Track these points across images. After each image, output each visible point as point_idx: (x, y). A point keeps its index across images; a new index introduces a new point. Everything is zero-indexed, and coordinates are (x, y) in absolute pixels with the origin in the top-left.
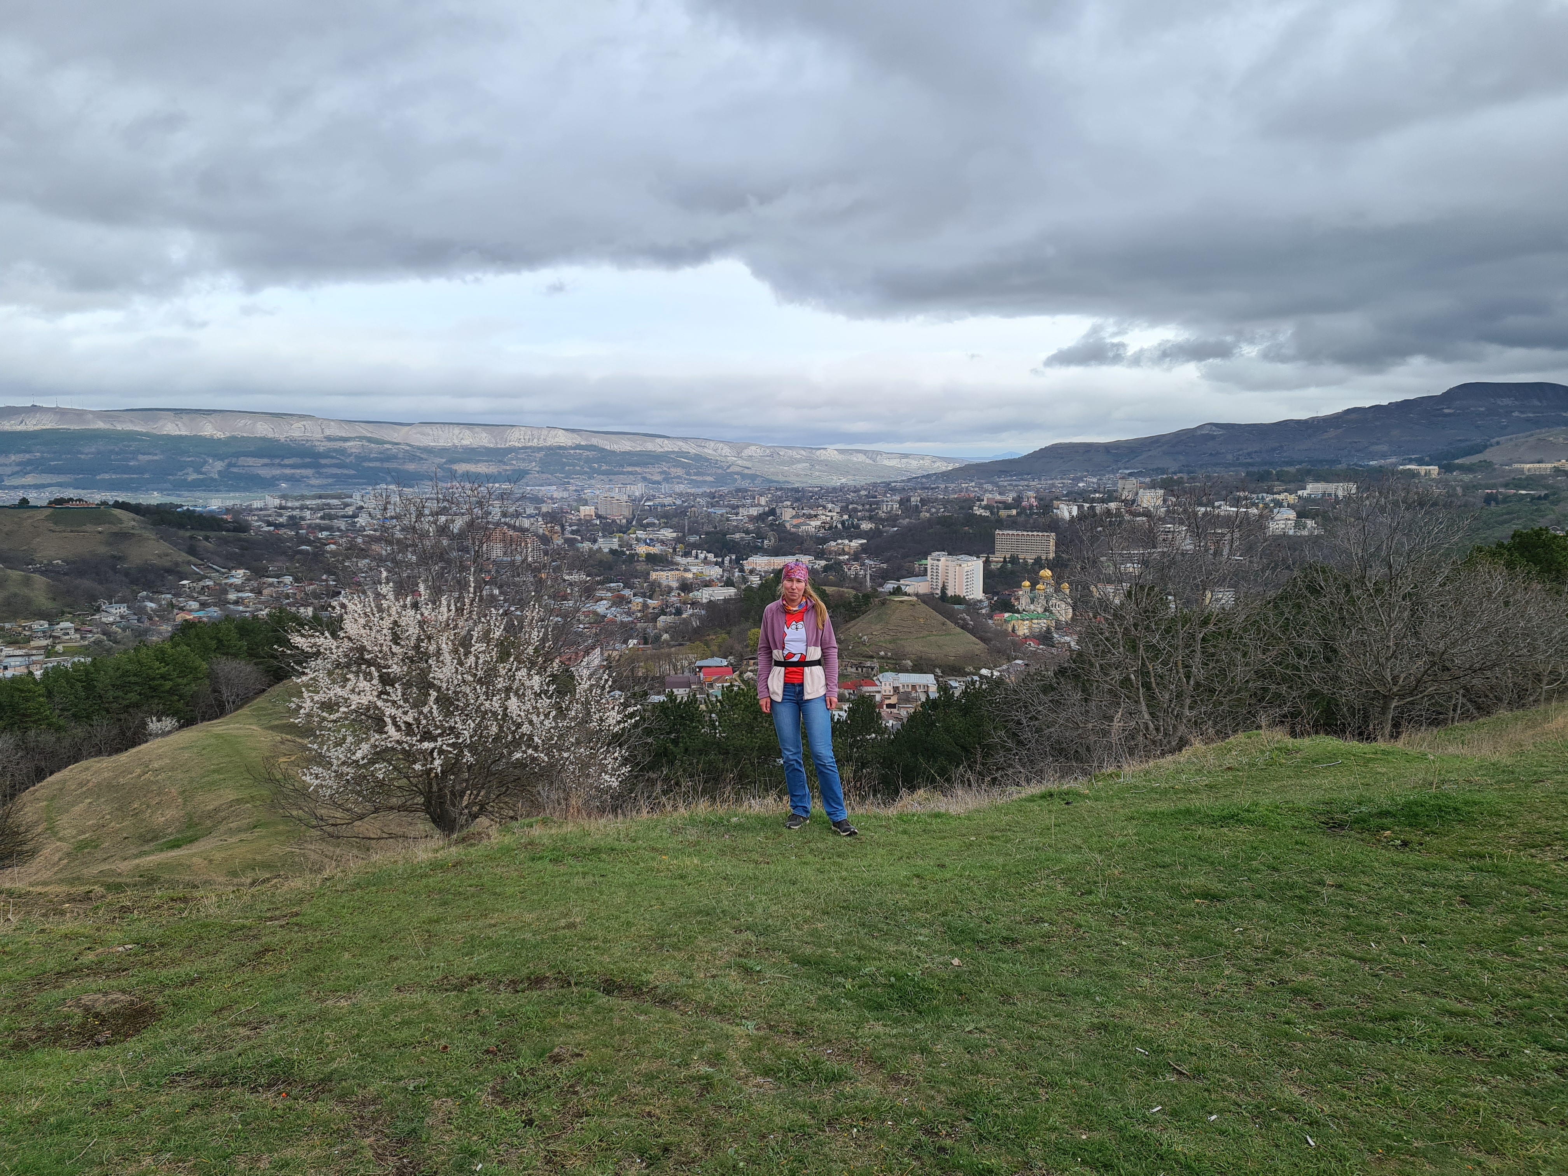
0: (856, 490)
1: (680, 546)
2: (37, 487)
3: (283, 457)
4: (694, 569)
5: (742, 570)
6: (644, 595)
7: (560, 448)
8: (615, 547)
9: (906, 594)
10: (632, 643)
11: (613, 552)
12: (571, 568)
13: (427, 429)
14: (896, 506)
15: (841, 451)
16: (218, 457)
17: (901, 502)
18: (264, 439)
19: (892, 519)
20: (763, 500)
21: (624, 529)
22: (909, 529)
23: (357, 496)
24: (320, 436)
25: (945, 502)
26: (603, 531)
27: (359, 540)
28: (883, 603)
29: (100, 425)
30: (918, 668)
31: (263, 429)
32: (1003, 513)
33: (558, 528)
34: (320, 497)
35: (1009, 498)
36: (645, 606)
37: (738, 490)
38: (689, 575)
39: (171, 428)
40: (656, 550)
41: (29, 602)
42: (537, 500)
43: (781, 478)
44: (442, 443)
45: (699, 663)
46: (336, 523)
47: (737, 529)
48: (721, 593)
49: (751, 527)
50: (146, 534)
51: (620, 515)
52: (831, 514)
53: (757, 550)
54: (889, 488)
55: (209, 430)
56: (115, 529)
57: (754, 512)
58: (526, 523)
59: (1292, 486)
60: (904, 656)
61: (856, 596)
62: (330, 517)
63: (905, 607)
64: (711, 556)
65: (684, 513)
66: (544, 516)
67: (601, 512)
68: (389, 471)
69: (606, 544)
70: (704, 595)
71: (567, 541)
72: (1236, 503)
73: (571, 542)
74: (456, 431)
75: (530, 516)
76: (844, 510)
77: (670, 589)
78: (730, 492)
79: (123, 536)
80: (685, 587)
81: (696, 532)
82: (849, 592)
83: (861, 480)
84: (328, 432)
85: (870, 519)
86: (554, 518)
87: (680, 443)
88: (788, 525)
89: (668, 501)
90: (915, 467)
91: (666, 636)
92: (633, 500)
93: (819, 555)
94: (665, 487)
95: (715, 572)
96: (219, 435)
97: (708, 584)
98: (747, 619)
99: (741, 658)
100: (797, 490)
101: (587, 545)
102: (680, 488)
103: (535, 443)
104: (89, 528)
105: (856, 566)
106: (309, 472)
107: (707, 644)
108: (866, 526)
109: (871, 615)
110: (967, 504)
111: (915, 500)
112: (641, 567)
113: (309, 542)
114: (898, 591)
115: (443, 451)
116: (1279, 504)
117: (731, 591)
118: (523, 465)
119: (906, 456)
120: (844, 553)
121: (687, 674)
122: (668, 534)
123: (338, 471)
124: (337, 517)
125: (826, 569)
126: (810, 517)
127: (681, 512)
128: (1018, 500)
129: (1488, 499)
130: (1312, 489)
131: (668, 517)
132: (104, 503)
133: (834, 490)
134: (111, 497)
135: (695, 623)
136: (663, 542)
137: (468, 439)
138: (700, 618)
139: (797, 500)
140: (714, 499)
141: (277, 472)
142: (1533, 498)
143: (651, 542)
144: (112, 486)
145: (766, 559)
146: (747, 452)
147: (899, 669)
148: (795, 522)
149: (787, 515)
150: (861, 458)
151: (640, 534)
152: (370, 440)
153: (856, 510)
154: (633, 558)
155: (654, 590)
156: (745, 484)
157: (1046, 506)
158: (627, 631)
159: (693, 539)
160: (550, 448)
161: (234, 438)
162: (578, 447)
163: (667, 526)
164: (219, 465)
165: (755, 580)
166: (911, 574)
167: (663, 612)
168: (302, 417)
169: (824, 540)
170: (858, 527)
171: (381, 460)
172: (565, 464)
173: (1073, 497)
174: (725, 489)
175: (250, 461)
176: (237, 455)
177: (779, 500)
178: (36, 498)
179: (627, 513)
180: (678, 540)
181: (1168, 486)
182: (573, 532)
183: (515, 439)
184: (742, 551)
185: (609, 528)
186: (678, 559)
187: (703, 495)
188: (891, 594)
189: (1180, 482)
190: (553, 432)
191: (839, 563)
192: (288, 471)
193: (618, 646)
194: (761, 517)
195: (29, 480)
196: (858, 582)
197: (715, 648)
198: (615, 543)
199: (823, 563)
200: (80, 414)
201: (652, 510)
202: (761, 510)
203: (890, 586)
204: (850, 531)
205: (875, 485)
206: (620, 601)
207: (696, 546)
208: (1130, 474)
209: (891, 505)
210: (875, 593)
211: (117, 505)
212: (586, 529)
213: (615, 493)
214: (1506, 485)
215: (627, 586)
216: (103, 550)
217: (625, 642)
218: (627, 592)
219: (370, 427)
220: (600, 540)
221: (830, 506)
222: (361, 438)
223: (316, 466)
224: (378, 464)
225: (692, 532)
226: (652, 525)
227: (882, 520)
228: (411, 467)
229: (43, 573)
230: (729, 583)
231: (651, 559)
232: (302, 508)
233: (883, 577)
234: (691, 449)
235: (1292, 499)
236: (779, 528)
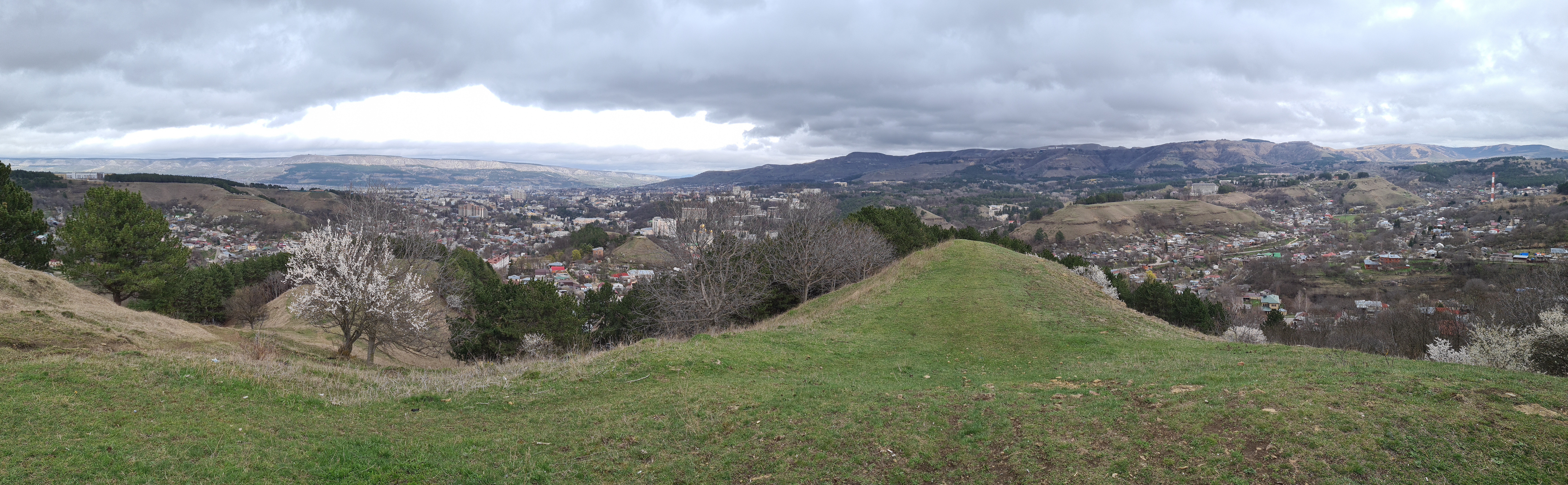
0: (624, 190)
1: (546, 213)
2: (308, 184)
3: (390, 173)
4: (552, 223)
5: (572, 224)
6: (529, 234)
7: (497, 169)
8: (518, 212)
9: (642, 235)
10: (523, 254)
11: (517, 214)
12: (500, 221)
13: (445, 162)
14: (640, 197)
15: (618, 173)
16: (367, 173)
17: (642, 195)
18: (383, 166)
19: (638, 203)
20: (583, 193)
21: (522, 205)
22: (646, 206)
23: (416, 189)
24: (403, 164)
25: (661, 196)
26: (514, 205)
27: (415, 207)
28: (632, 239)
29: (329, 161)
30: (646, 268)
31: (383, 162)
32: (686, 200)
33: (494, 203)
34: (402, 189)
35: (688, 193)
36: (530, 238)
37: (572, 189)
38: (549, 226)
39: (352, 162)
40: (535, 214)
41: (301, 225)
42: (487, 192)
43: (591, 184)
44: (450, 168)
45: (550, 264)
46: (407, 200)
47: (571, 206)
48: (562, 234)
49: (577, 205)
50: (339, 202)
51: (521, 198)
52: (612, 200)
53: (580, 215)
54: (637, 189)
55: (364, 162)
56: (329, 199)
57: (579, 198)
58: (482, 201)
59: (799, 190)
60: (641, 263)
61: (620, 236)
62: (406, 197)
63: (641, 241)
64: (559, 217)
65: (548, 198)
66: (490, 198)
67: (513, 197)
68: (428, 179)
69: (515, 211)
70: (555, 234)
71: (499, 209)
72: (778, 196)
73: (500, 210)
74: (456, 162)
75: (483, 199)
76: (618, 198)
77: (541, 231)
78: (569, 190)
79: (332, 202)
80: (547, 230)
81: (553, 207)
82: (617, 234)
83: (627, 185)
84: (407, 163)
85: (629, 202)
86: (493, 199)
87: (548, 168)
88: (593, 205)
89: (542, 193)
90: (649, 180)
91: (537, 252)
92: (527, 192)
93: (607, 218)
94: (540, 187)
95: (561, 224)
96: (368, 164)
97: (557, 230)
98: (572, 245)
99: (569, 262)
100: (598, 189)
101: (507, 211)
102: (547, 187)
103: (487, 168)
104: (321, 199)
105: (623, 222)
106: (399, 179)
107: (554, 256)
108: (627, 205)
109: (626, 244)
110: (670, 196)
111: (648, 194)
112: (528, 221)
113: (396, 207)
114: (638, 234)
115: (450, 171)
116: (794, 197)
117: (566, 233)
118: (482, 177)
119: (645, 175)
120: (617, 217)
121: (545, 268)
122: (541, 207)
123: (410, 179)
124: (407, 197)
125: (609, 224)
126: (603, 201)
127: (547, 198)
128: (692, 195)
129: (863, 194)
130: (806, 191)
131: (541, 200)
132: (327, 190)
133: (614, 189)
134: (329, 187)
135: (550, 246)
136: (538, 211)
137: (460, 166)
138: (552, 244)
139: (598, 194)
140: (562, 192)
141: (387, 179)
142: (876, 194)
143: (534, 211)
144: (331, 184)
145: (583, 219)
146: (576, 173)
147: (639, 268)
148: (597, 203)
149: (593, 200)
150: (626, 176)
151: (529, 207)
152: (422, 166)
153: (623, 198)
154: (526, 217)
155: (534, 231)
156: (575, 186)
157: (703, 197)
158: (521, 249)
159: (551, 210)
160: (493, 170)
161: (372, 166)
162: (505, 169)
163: (540, 204)
164: (367, 176)
165: (578, 228)
166: (646, 226)
167: (537, 241)
168: (397, 157)
169: (609, 211)
170: (624, 206)
171: (426, 174)
172: (499, 177)
173: (715, 193)
174: (566, 188)
175: (378, 174)
176: (373, 172)
177: (590, 193)
178: (306, 188)
179: (524, 198)
180: (545, 210)
181: (752, 189)
182: (501, 206)
183: (479, 166)
184: (573, 215)
185: (516, 204)
186: (545, 218)
187: (557, 191)
188: (636, 235)
189: (757, 188)
190: (495, 163)
191: (615, 221)
192: (391, 179)
193: (516, 255)
194: (582, 201)
195: (306, 181)
196: (623, 229)
197: (557, 258)
198: (518, 211)
199: (608, 221)
200: (322, 157)
201: (535, 197)
202: (582, 198)
203: (636, 231)
204: (620, 207)
205: (632, 188)
206: (519, 236)
207: (553, 213)
208: (738, 185)
209: (638, 196)
210: (628, 235)
211: (332, 191)
212: (507, 205)
213: (520, 190)
214: (868, 189)
215: (523, 229)
216: (325, 207)
217: (520, 254)
218: (523, 232)
219: (422, 161)
220: (512, 209)
221: (612, 196)
222: (418, 165)
223: (401, 176)
224: (425, 176)
225: (552, 206)
226: (535, 203)
227: (634, 203)
228: (438, 177)
229: (306, 215)
230: (566, 229)
231: (533, 218)
232: (396, 193)
233: (634, 227)
234: (552, 171)
235: (798, 194)
236: (590, 206)
